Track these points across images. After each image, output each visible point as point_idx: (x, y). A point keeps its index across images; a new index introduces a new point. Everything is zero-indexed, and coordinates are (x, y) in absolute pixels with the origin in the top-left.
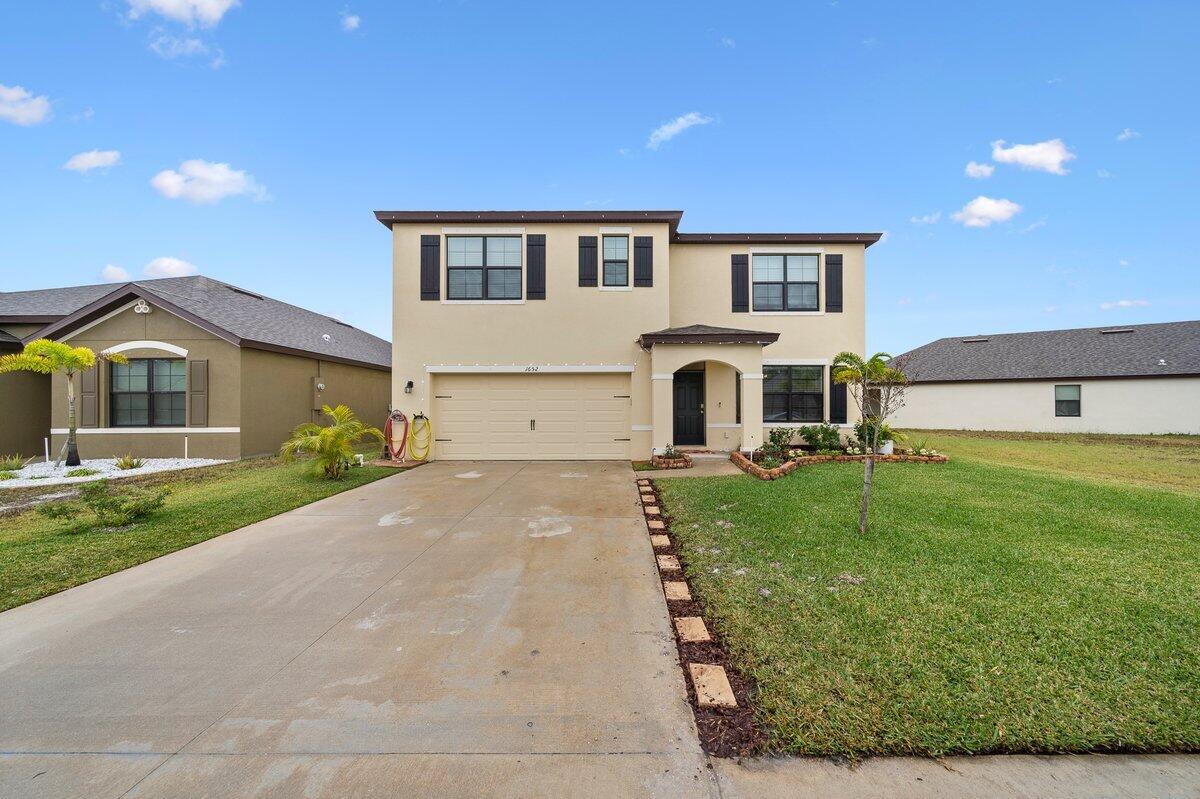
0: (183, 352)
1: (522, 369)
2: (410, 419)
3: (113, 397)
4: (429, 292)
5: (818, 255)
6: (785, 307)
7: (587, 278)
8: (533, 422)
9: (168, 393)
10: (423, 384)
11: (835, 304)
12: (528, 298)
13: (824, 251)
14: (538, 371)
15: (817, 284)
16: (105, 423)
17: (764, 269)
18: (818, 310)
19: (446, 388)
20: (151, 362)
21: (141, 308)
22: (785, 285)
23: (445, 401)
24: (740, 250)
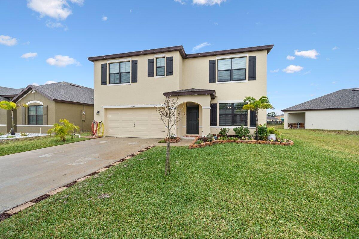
0: (42, 103)
1: (130, 107)
2: (98, 123)
3: (29, 116)
4: (104, 82)
5: (246, 57)
6: (232, 80)
7: (151, 74)
8: (135, 124)
9: (40, 115)
10: (102, 112)
11: (253, 77)
12: (132, 82)
13: (248, 55)
14: (135, 107)
15: (245, 69)
16: (27, 123)
17: (223, 65)
18: (245, 80)
19: (110, 113)
20: (37, 106)
21: (33, 91)
22: (231, 70)
23: (109, 117)
24: (212, 59)
